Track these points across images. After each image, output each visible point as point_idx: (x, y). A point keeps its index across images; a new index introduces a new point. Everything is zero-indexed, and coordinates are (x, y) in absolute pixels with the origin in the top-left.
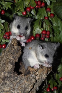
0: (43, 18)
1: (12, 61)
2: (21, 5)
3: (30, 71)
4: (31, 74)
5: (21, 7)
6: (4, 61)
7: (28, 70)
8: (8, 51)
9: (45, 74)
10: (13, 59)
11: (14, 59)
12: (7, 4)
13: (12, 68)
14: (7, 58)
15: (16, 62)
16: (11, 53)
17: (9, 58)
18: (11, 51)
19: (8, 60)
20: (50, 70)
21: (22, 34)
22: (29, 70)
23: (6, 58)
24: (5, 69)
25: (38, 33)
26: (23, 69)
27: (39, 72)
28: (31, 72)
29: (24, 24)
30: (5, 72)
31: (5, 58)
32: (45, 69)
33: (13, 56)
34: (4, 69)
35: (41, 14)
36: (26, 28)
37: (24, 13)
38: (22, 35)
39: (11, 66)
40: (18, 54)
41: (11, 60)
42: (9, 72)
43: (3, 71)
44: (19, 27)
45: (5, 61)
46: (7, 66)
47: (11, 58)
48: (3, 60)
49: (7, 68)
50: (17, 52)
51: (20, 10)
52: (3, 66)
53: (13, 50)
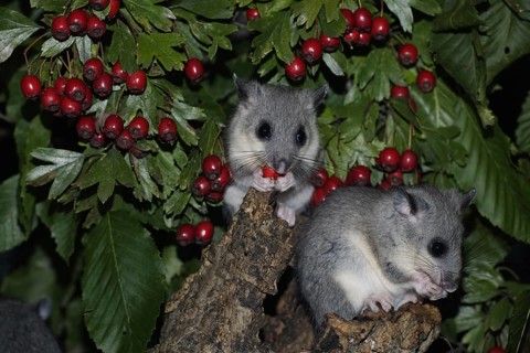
0: (388, 95)
1: (248, 291)
2: (279, 30)
3: (339, 334)
4: (341, 348)
5: (277, 41)
6: (210, 294)
7: (328, 331)
8: (231, 244)
9: (410, 348)
10: (253, 280)
11: (260, 279)
12: (214, 32)
13: (250, 326)
14: (228, 277)
15: (268, 295)
16: (246, 254)
17: (234, 280)
18: (243, 245)
19: (233, 288)
20: (433, 328)
21: (283, 164)
22: (332, 330)
23: (220, 282)
24: (217, 329)
25: (362, 163)
26: (300, 339)
27: (379, 340)
28: (343, 342)
29: (289, 115)
30: (219, 345)
31: (215, 281)
32: (405, 325)
33: (252, 267)
34: (215, 332)
35: (373, 77)
36: (301, 138)
37: (296, 68)
38: (281, 171)
39: (248, 312)
40: (277, 256)
41: (244, 285)
42: (238, 342)
43: (211, 341)
44: (264, 132)
45: (216, 294)
46: (229, 314)
47: (246, 277)
48: (209, 289)
49: (227, 327)
50: (271, 247)
51: (274, 51)
52: (207, 315)
53: (254, 239)
